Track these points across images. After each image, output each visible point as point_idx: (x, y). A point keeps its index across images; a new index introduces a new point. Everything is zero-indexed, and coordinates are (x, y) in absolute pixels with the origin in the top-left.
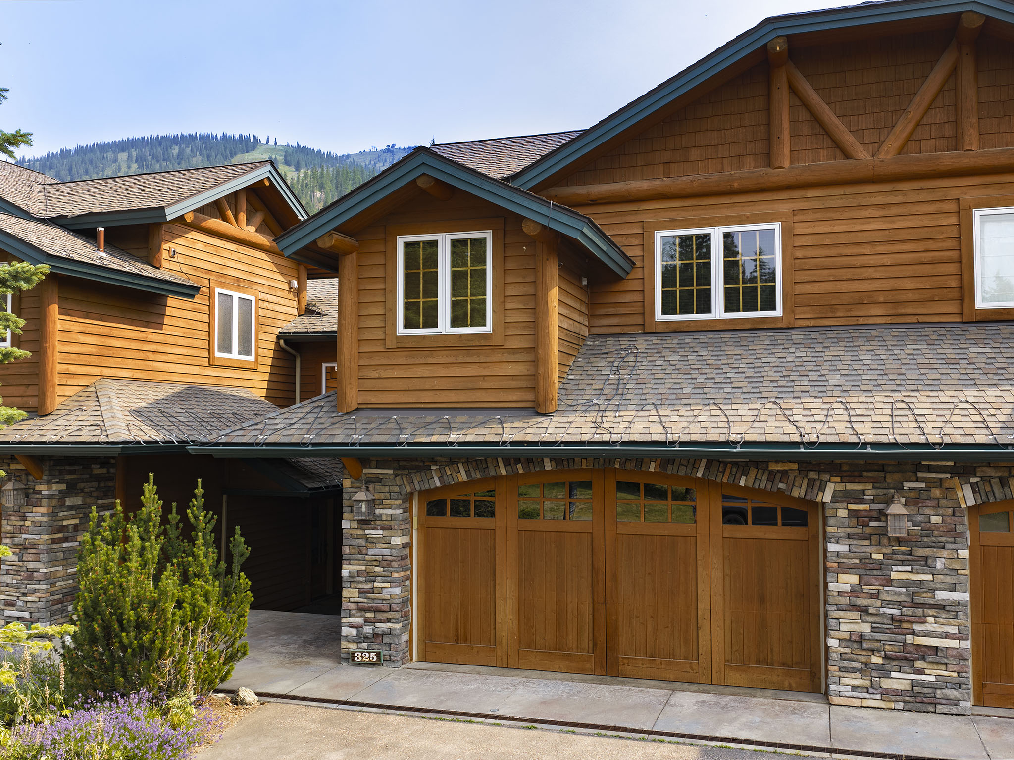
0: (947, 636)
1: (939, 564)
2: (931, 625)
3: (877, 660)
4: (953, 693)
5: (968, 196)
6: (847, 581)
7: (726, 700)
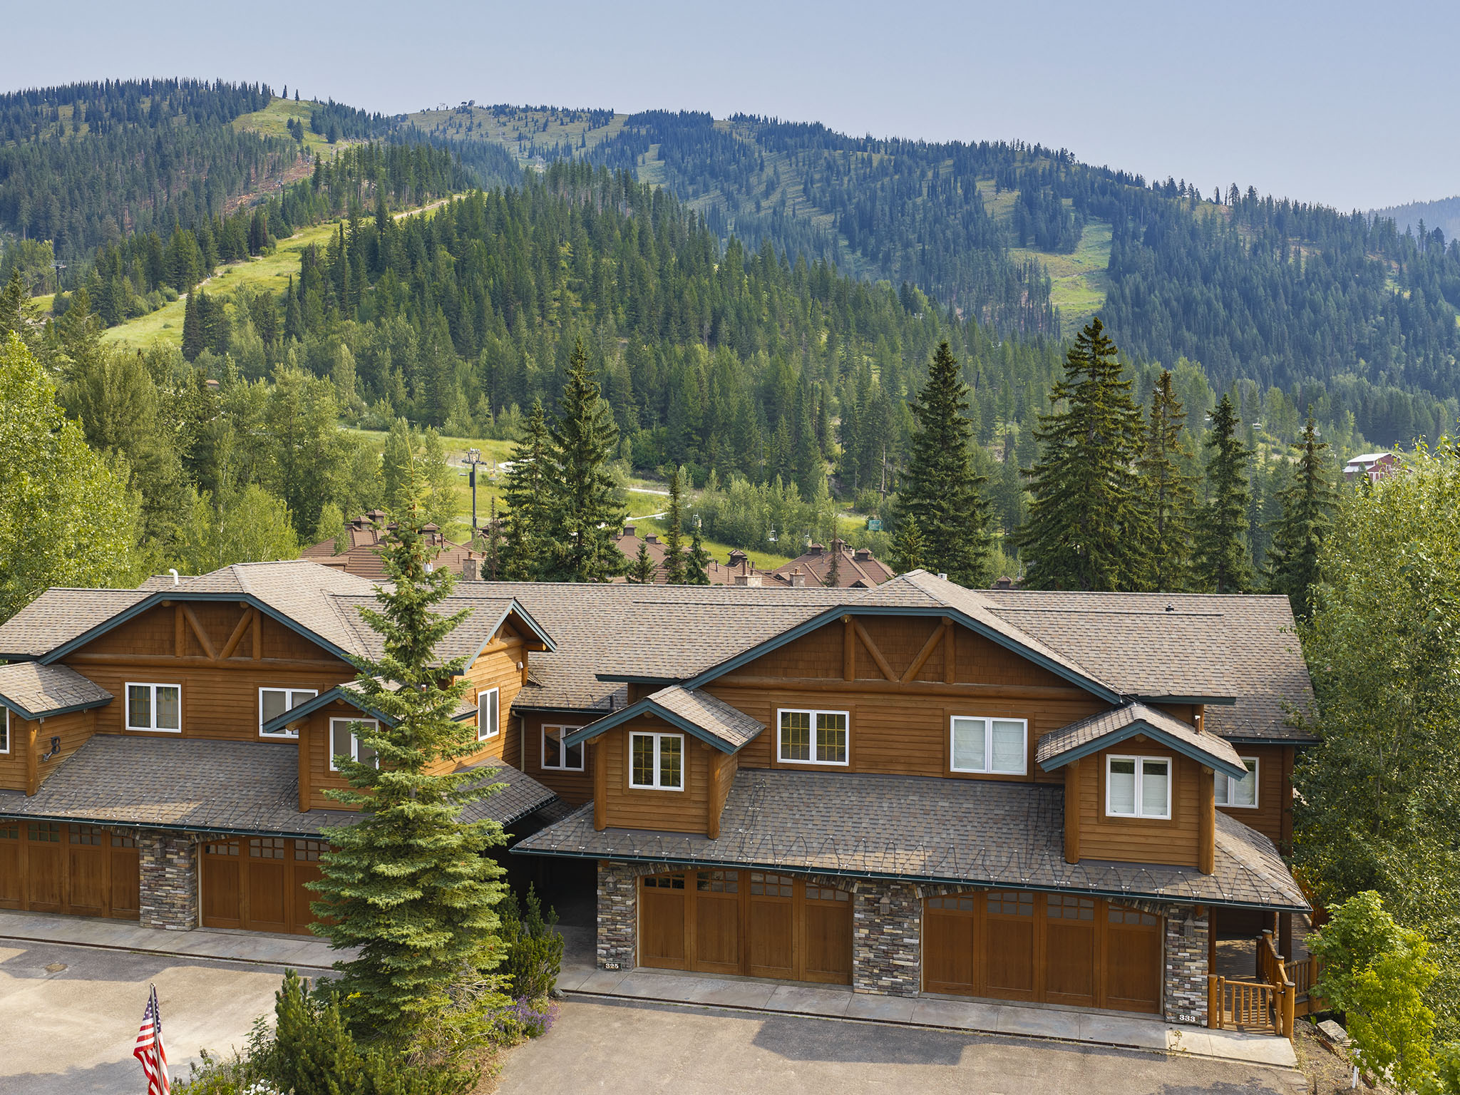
0: (908, 960)
1: (905, 926)
2: (901, 954)
3: (876, 971)
4: (910, 988)
5: (948, 708)
6: (863, 932)
7: (804, 990)
